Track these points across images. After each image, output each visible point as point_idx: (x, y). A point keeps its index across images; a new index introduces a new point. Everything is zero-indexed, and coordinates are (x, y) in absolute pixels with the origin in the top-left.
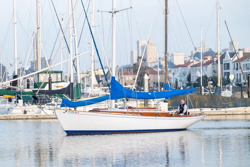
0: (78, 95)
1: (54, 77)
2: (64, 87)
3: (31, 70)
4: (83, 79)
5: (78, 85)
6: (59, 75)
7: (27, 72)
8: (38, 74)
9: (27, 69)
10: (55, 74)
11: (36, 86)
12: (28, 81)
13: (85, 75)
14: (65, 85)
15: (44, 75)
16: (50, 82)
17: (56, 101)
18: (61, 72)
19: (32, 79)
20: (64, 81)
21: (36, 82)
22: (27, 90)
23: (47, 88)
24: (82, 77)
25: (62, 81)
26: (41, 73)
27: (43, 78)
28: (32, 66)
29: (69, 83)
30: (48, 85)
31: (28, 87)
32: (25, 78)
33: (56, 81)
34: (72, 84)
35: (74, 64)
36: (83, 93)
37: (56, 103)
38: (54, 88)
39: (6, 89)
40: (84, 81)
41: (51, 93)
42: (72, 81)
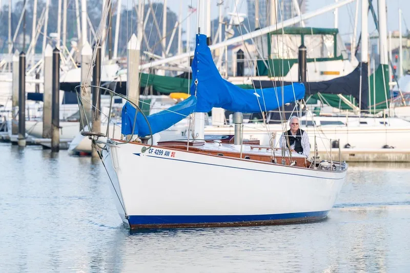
0: (380, 98)
1: (312, 44)
2: (343, 74)
3: (248, 25)
4: (396, 52)
5: (380, 68)
6: (329, 41)
7: (238, 30)
8: (269, 35)
9: (238, 20)
10: (318, 38)
11: (262, 69)
12: (240, 55)
13: (400, 42)
14: (344, 68)
15: (287, 37)
16: (302, 60)
17: (316, 112)
18: (334, 32)
19: (250, 50)
20: (341, 58)
21: (264, 57)
22: (236, 81)
23: (292, 76)
24: (391, 48)
25: (336, 58)
26: (278, 33)
27: (284, 48)
28: (251, 13)
29: (355, 63)
30: (296, 67)
31: (240, 73)
32: (230, 47)
33: (319, 56)
34: (364, 66)
35: (370, 7)
36: (396, 94)
37: (318, 120)
38: (314, 74)
39: (178, 76)
40: (397, 60)
42: (365, 59)
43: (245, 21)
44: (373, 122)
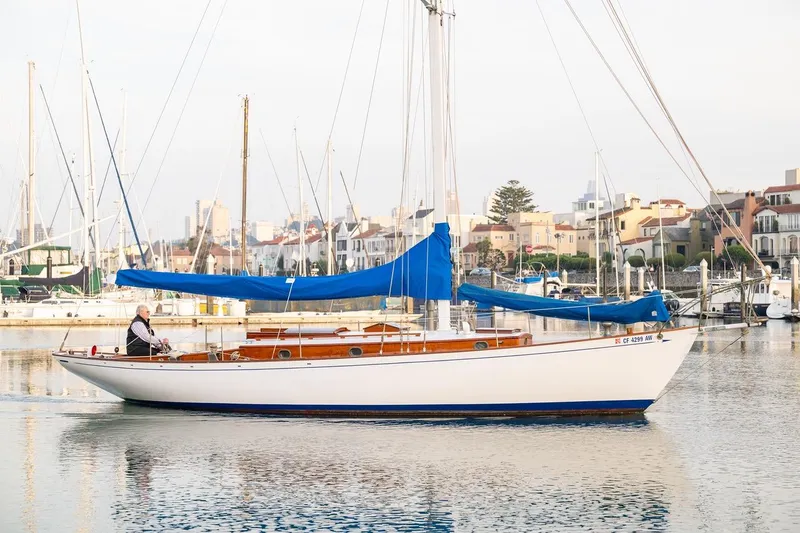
0: (96, 287)
1: (56, 256)
2: (74, 274)
3: (17, 245)
4: (106, 261)
5: (97, 271)
6: (65, 254)
7: (11, 248)
8: (29, 251)
9: (10, 242)
10: (59, 252)
11: (24, 270)
12: (12, 262)
13: (109, 255)
14: (75, 270)
15: (40, 252)
16: (49, 265)
17: (58, 296)
18: (68, 249)
19: (18, 260)
20: (72, 264)
21: (26, 264)
22: (9, 278)
23: (43, 275)
24: (103, 258)
25: (69, 264)
26: (33, 249)
27: (38, 258)
28: (19, 237)
29: (81, 267)
30: (45, 269)
31: (12, 273)
32: (6, 258)
33: (59, 263)
34: (87, 269)
35: (90, 235)
36: (105, 285)
37: (59, 300)
38: (56, 274)
40: (106, 265)
41: (51, 283)
42: (87, 265)
43: (15, 243)
44: (92, 302)
